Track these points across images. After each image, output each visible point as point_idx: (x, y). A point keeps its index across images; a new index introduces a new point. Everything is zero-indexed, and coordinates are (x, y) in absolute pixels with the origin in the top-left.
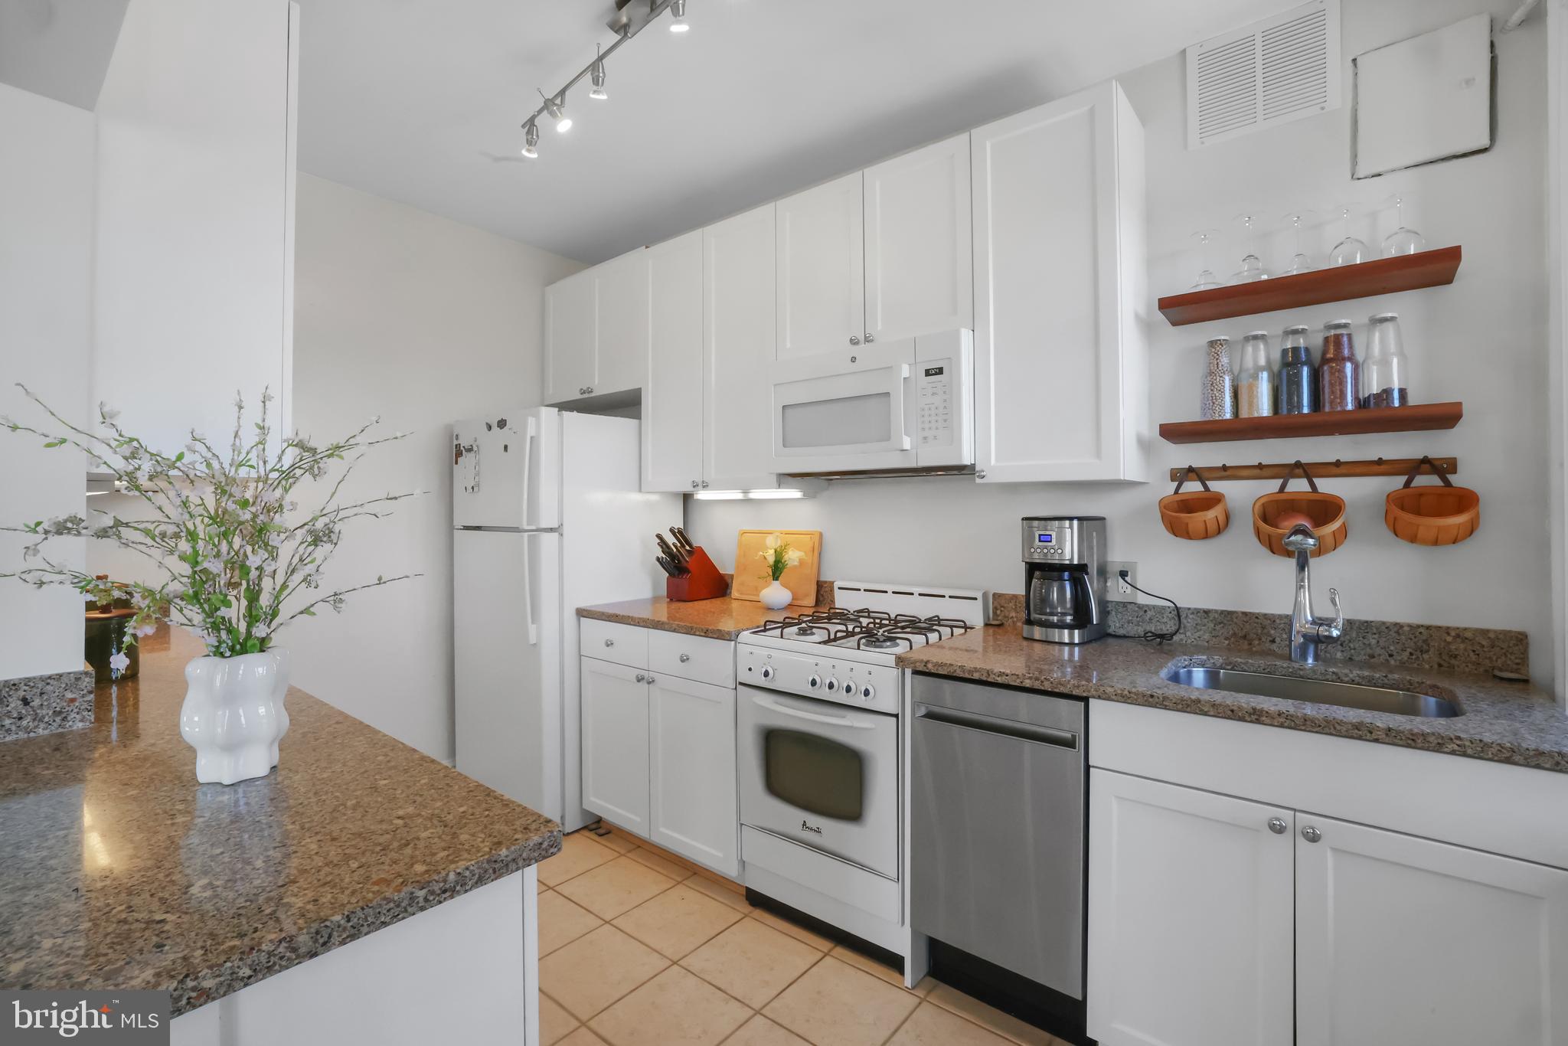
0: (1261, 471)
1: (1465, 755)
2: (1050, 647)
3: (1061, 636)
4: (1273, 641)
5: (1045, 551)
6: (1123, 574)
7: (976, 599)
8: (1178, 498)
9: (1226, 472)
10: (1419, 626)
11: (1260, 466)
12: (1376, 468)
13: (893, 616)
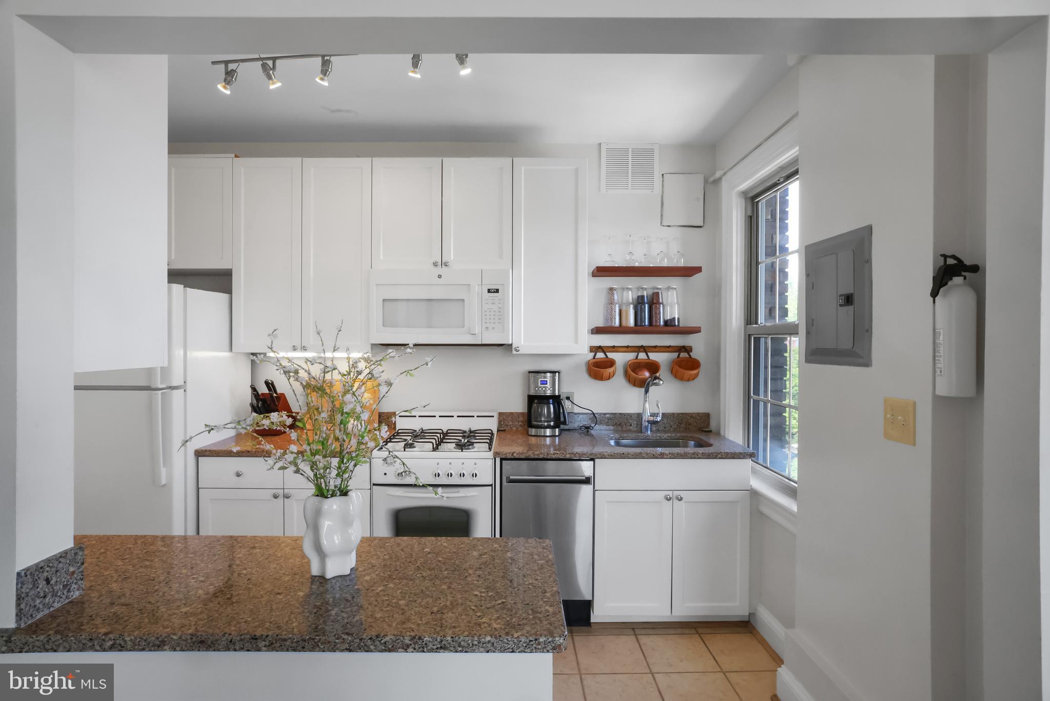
0: (627, 349)
1: (723, 458)
2: (538, 438)
3: (545, 433)
4: (631, 425)
5: (544, 389)
6: (568, 398)
7: (493, 416)
8: (594, 360)
9: (614, 349)
10: (680, 414)
11: (628, 347)
12: (668, 349)
13: (445, 431)
